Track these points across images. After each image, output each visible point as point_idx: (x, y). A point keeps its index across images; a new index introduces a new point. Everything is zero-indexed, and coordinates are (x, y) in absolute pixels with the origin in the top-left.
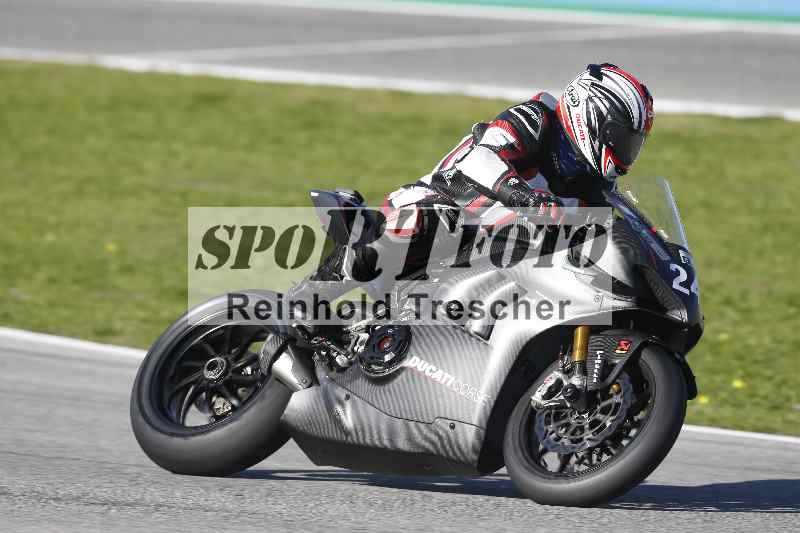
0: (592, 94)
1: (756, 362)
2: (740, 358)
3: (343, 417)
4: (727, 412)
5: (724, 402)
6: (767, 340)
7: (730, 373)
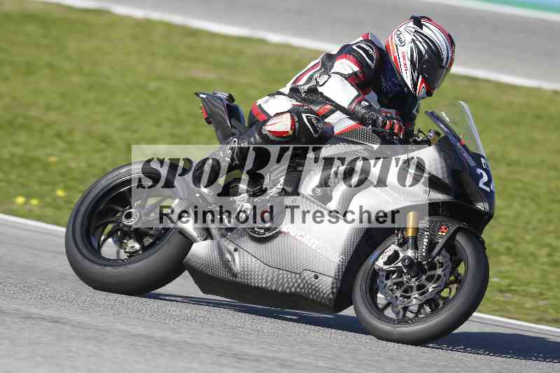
0: (415, 38)
1: (74, 179)
2: (63, 174)
3: (232, 263)
4: (49, 212)
5: (49, 205)
6: (83, 165)
7: (55, 185)
